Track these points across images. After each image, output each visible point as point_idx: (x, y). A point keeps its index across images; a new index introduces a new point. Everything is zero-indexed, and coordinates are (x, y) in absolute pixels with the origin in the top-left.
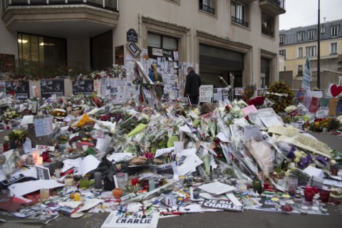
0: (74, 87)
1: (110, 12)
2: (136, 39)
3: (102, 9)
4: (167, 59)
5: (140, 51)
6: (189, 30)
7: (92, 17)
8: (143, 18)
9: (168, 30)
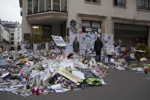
0: (49, 47)
1: (64, 13)
2: (75, 24)
3: (60, 13)
4: (94, 33)
5: (77, 30)
6: (106, 17)
7: (55, 16)
8: (79, 14)
9: (94, 19)
